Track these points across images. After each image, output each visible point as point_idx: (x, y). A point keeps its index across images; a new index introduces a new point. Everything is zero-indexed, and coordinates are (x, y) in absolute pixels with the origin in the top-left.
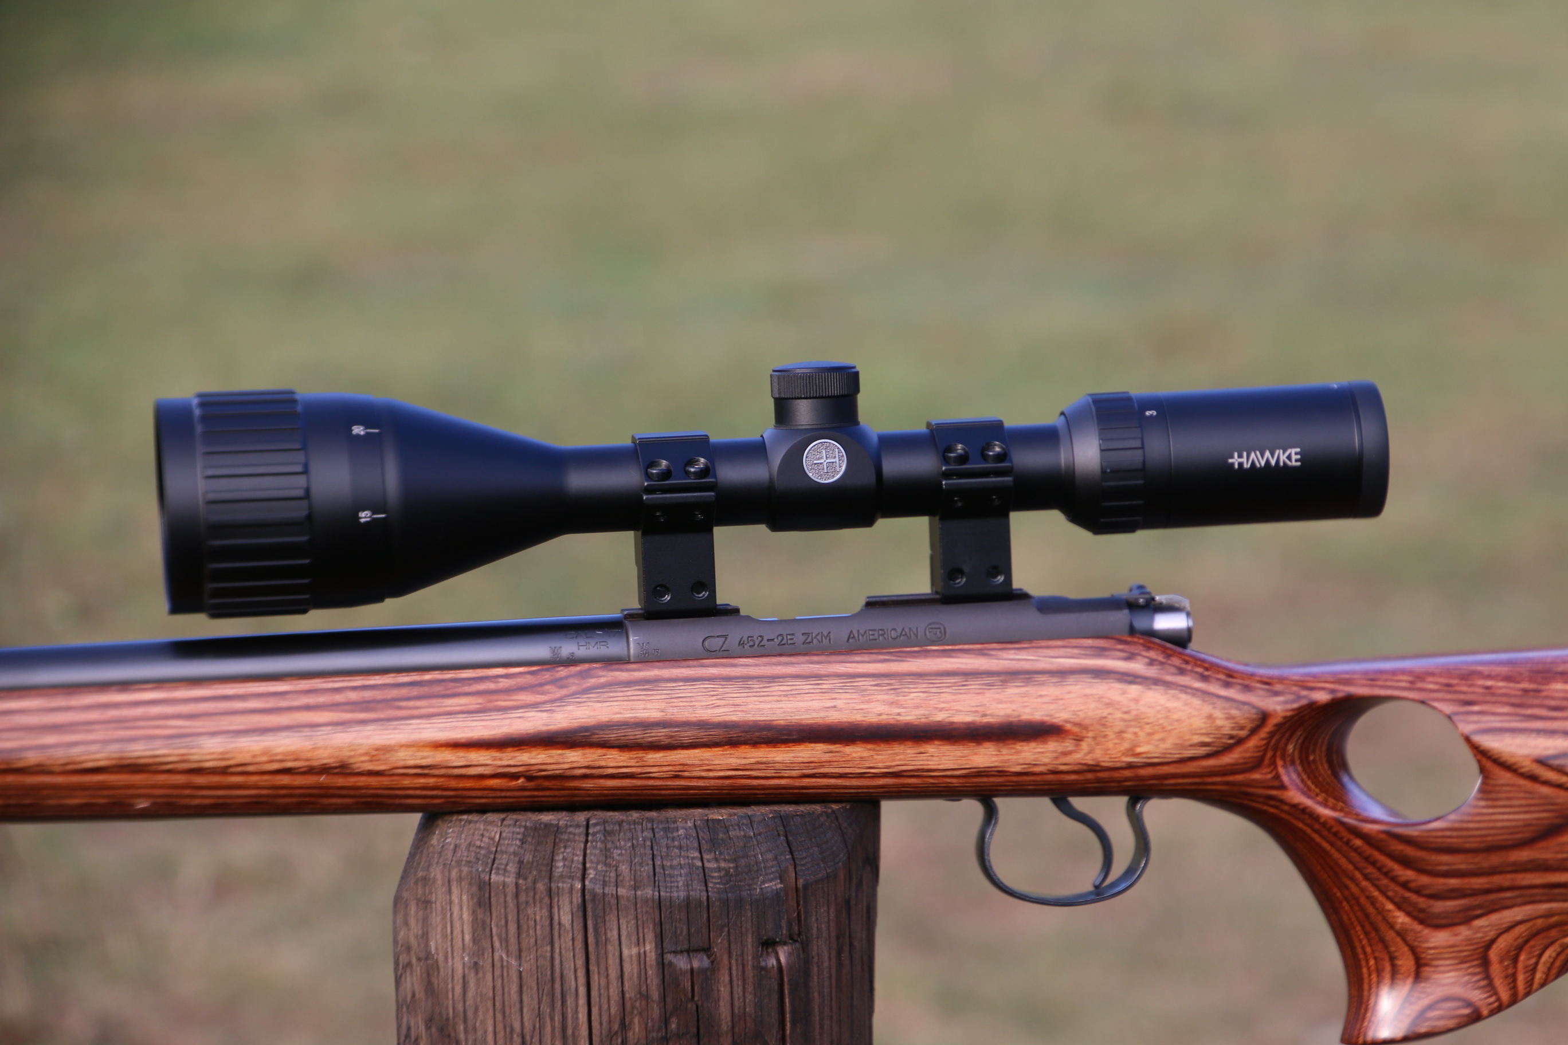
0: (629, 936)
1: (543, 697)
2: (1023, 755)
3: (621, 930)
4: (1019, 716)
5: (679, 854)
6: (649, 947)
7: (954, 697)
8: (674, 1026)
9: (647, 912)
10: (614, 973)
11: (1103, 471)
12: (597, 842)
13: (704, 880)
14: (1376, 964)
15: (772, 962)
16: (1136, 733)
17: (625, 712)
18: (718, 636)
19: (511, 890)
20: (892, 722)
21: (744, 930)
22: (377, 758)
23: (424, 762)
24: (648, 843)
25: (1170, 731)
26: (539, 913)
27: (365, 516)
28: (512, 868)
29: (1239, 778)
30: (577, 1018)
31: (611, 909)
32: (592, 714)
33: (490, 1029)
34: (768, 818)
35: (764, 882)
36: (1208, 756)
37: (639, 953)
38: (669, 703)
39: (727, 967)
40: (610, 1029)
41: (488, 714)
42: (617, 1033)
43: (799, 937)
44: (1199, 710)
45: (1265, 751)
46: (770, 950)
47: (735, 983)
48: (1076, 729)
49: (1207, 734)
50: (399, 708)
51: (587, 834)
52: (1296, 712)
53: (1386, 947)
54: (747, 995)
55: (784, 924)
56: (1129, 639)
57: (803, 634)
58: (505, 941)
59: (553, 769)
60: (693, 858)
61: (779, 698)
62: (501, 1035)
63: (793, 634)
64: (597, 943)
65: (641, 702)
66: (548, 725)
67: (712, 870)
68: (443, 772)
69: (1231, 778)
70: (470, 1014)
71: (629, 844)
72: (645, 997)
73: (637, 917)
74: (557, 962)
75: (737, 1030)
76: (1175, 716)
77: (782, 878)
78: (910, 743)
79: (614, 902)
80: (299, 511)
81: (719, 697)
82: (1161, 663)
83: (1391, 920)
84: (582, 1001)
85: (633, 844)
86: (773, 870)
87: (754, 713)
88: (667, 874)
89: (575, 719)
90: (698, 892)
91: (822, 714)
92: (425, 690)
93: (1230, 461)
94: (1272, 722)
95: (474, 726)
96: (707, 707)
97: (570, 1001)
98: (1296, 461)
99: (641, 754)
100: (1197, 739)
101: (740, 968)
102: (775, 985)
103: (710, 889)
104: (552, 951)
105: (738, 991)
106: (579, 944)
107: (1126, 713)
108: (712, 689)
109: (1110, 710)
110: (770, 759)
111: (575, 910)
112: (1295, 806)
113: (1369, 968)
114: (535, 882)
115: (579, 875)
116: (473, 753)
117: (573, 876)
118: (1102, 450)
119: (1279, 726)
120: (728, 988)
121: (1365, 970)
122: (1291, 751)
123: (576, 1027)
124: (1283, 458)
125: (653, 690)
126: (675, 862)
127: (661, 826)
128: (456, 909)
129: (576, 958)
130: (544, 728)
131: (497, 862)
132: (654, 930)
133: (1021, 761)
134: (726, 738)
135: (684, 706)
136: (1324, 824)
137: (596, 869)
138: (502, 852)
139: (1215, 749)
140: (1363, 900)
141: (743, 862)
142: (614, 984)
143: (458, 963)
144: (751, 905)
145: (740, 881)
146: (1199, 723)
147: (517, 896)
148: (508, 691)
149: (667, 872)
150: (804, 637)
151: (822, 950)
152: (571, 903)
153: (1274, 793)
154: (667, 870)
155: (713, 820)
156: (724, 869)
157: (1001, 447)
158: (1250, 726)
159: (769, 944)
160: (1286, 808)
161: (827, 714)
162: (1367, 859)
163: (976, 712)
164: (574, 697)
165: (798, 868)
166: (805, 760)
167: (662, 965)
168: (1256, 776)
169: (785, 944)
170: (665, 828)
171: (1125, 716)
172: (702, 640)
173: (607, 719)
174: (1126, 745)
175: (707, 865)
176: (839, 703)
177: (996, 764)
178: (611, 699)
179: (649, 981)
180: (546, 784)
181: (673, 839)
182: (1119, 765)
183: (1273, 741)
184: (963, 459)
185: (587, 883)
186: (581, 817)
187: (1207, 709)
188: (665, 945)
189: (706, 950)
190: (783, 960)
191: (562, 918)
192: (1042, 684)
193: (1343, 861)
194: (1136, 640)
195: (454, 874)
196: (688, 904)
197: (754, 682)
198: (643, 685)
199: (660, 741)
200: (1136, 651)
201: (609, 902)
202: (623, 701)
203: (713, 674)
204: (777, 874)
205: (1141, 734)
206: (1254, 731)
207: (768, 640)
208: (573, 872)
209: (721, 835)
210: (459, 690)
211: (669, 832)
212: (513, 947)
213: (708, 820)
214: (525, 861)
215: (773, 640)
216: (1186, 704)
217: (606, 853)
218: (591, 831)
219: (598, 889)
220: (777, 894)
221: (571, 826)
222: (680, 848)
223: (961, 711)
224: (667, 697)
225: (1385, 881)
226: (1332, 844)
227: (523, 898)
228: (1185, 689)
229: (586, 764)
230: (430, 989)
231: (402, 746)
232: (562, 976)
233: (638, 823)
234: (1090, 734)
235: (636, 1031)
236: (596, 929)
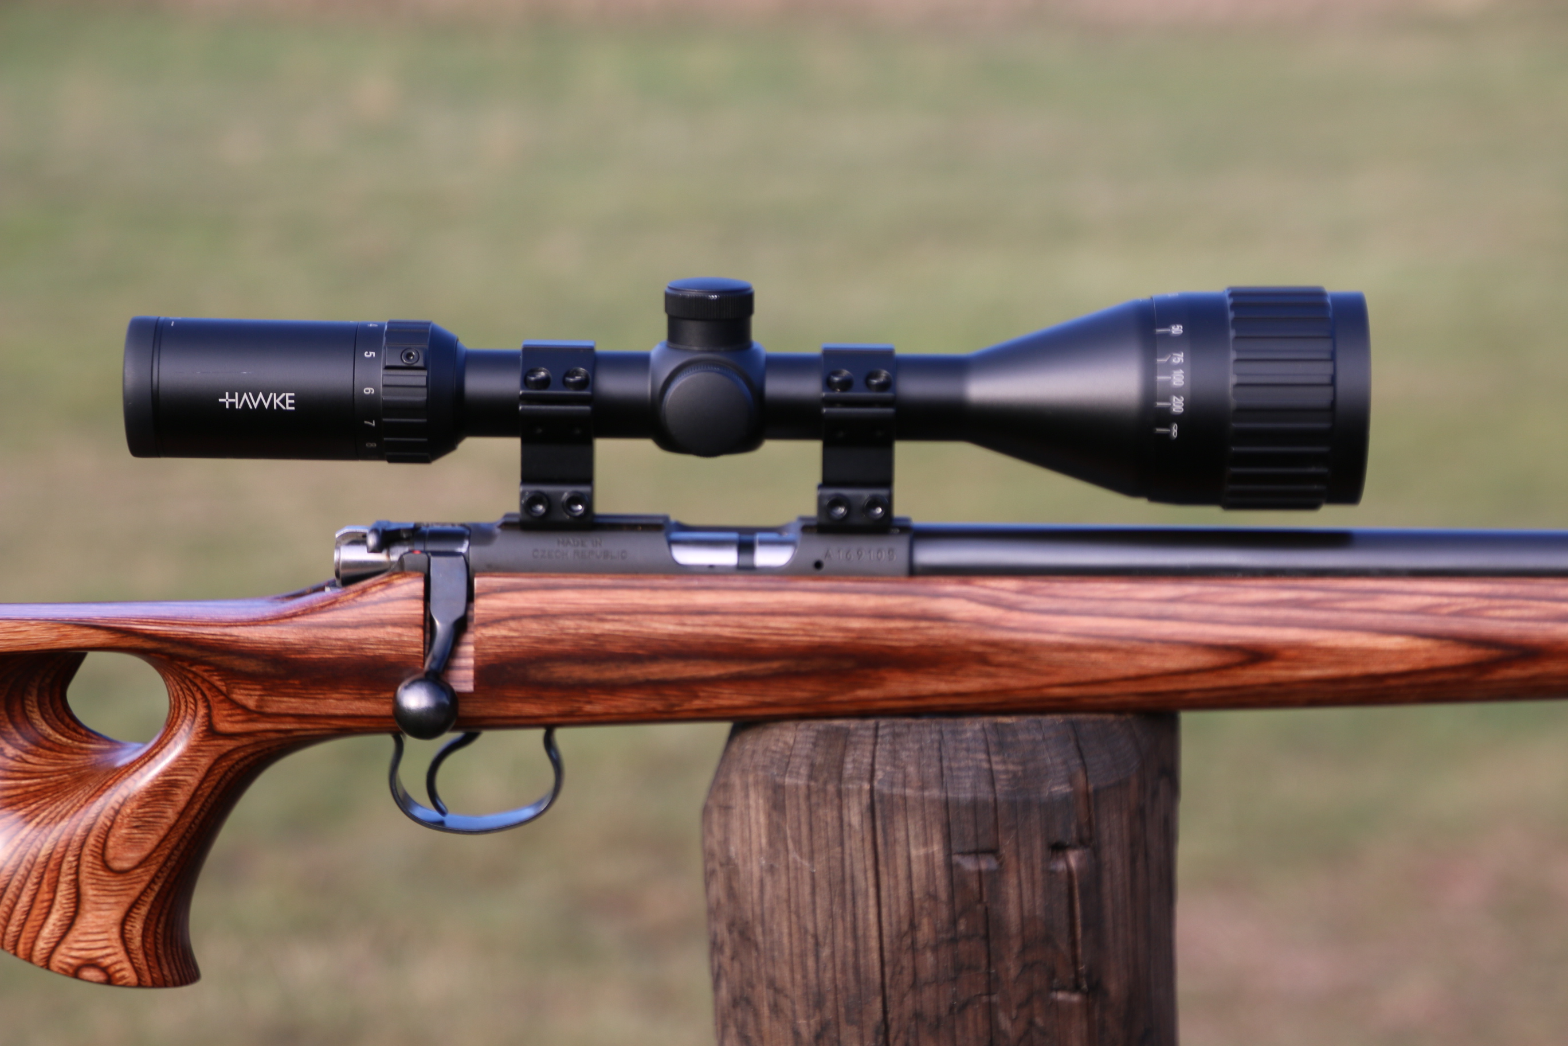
0: (916, 836)
3: (909, 830)
5: (966, 756)
6: (937, 848)
8: (961, 928)
9: (934, 813)
10: (902, 874)
12: (885, 743)
13: (991, 782)
15: (1062, 866)
19: (802, 792)
21: (1032, 832)
24: (936, 745)
26: (829, 814)
28: (804, 771)
30: (868, 919)
31: (899, 809)
33: (786, 930)
34: (1059, 723)
35: (1052, 785)
37: (927, 853)
39: (1015, 870)
40: (899, 929)
42: (906, 934)
43: (1088, 841)
46: (1060, 854)
47: (1023, 886)
51: (876, 736)
54: (1036, 897)
55: (1073, 827)
58: (797, 842)
60: (981, 761)
62: (795, 936)
64: (886, 844)
67: (998, 772)
70: (767, 917)
71: (917, 746)
72: (933, 897)
73: (925, 818)
74: (847, 863)
75: (1026, 932)
77: (1071, 780)
79: (901, 802)
84: (872, 902)
85: (921, 746)
86: (1062, 774)
88: (955, 776)
90: (984, 793)
97: (860, 902)
101: (1029, 870)
102: (1064, 888)
103: (997, 791)
104: (843, 852)
105: (1027, 894)
106: (868, 846)
111: (864, 811)
114: (825, 783)
115: (867, 775)
117: (862, 777)
120: (1017, 891)
123: (866, 928)
126: (963, 764)
127: (949, 731)
128: (753, 813)
129: (866, 859)
131: (791, 765)
132: (941, 831)
137: (884, 771)
138: (796, 756)
141: (1031, 766)
142: (903, 884)
143: (755, 867)
144: (1039, 808)
145: (1028, 784)
147: (808, 797)
149: (954, 774)
151: (1114, 856)
152: (860, 804)
154: (954, 772)
155: (1002, 726)
156: (1012, 771)
159: (1058, 848)
165: (1089, 773)
167: (950, 866)
169: (1073, 847)
170: (954, 730)
175: (994, 767)
179: (937, 881)
181: (961, 741)
185: (876, 784)
186: (871, 722)
188: (953, 846)
189: (994, 851)
190: (1073, 864)
191: (852, 819)
195: (751, 779)
196: (975, 806)
201: (897, 803)
204: (1066, 778)
208: (863, 774)
209: (1009, 739)
211: (957, 734)
212: (806, 849)
213: (996, 726)
214: (817, 763)
217: (894, 754)
218: (880, 733)
219: (886, 790)
220: (1065, 799)
221: (861, 729)
222: (968, 750)
227: (814, 799)
230: (732, 894)
232: (852, 877)
233: (927, 726)
235: (925, 932)
236: (884, 831)
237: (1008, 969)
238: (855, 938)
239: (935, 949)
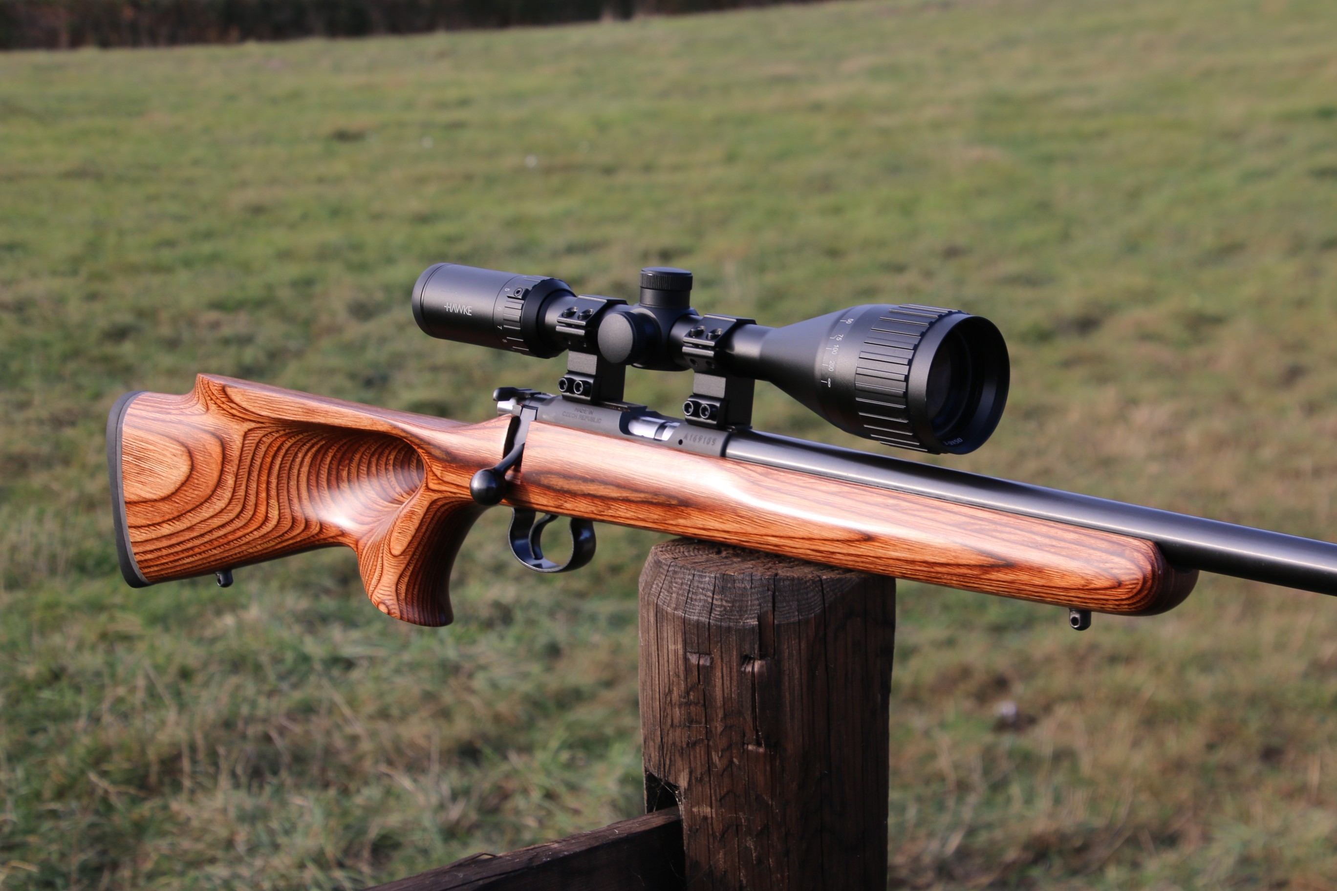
0: (671, 637)
3: (669, 633)
5: (702, 592)
6: (680, 646)
8: (692, 697)
9: (679, 626)
10: (666, 657)
12: (669, 577)
13: (710, 612)
15: (749, 669)
21: (731, 647)
24: (689, 583)
30: (656, 680)
31: (665, 619)
34: (766, 579)
35: (747, 618)
37: (676, 650)
39: (720, 667)
40: (666, 691)
42: (668, 694)
46: (749, 662)
47: (725, 678)
51: (667, 570)
54: (733, 687)
55: (757, 647)
60: (708, 597)
64: (661, 639)
67: (717, 606)
71: (681, 582)
72: (678, 675)
73: (675, 627)
75: (726, 706)
77: (761, 617)
84: (657, 671)
86: (756, 611)
88: (692, 604)
90: (704, 619)
97: (653, 669)
101: (729, 670)
102: (749, 683)
103: (711, 618)
104: (649, 638)
105: (727, 683)
106: (655, 637)
111: (654, 616)
120: (721, 681)
123: (655, 685)
126: (698, 597)
127: (698, 573)
132: (682, 637)
137: (664, 594)
141: (738, 604)
142: (666, 664)
144: (735, 631)
145: (732, 615)
151: (793, 667)
152: (653, 611)
154: (693, 601)
155: (727, 575)
156: (724, 606)
159: (746, 659)
165: (776, 613)
167: (685, 659)
169: (757, 659)
170: (700, 574)
175: (715, 602)
179: (679, 666)
181: (702, 583)
185: (659, 601)
188: (686, 647)
189: (708, 654)
190: (756, 669)
191: (651, 619)
196: (698, 624)
201: (665, 616)
204: (757, 615)
208: (656, 593)
209: (729, 585)
211: (701, 577)
213: (724, 574)
217: (671, 584)
220: (753, 628)
221: (667, 565)
222: (703, 589)
232: (651, 654)
233: (688, 569)
235: (675, 694)
236: (660, 630)
237: (716, 727)
238: (652, 688)
239: (680, 707)
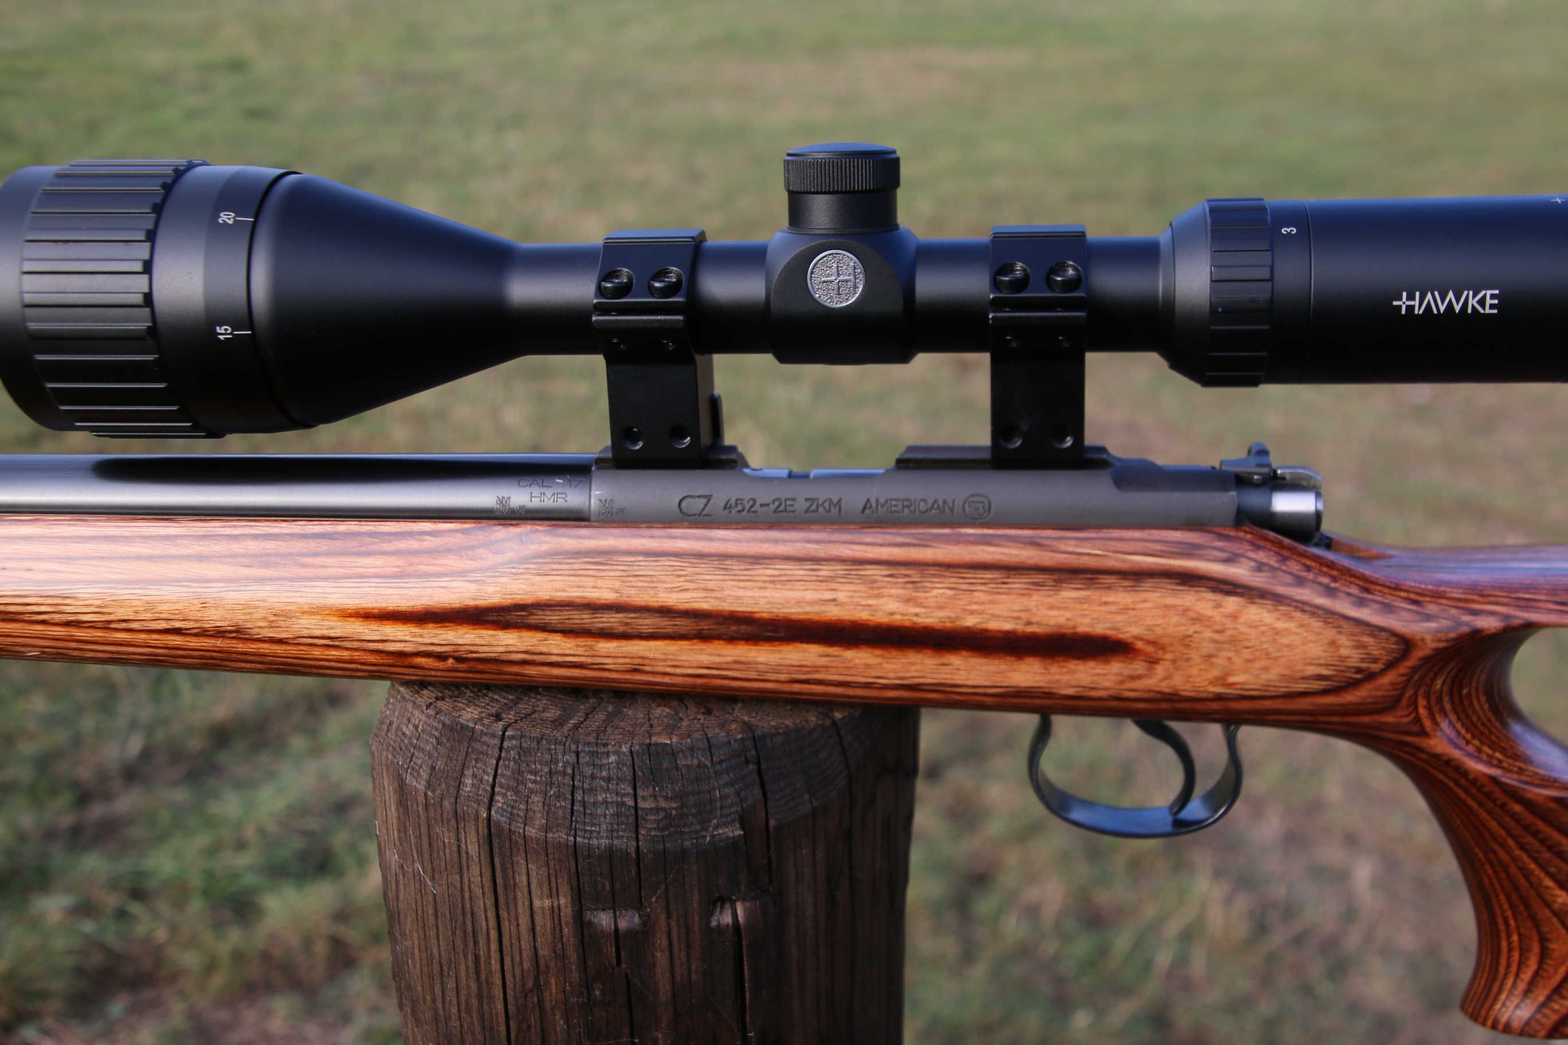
0: (540, 885)
1: (473, 563)
2: (1077, 676)
3: (531, 876)
4: (1075, 627)
5: (605, 787)
6: (564, 901)
7: (990, 598)
8: (597, 993)
9: (560, 860)
10: (524, 923)
11: (1213, 309)
12: (510, 761)
13: (634, 825)
14: (1520, 940)
15: (727, 922)
16: (1229, 659)
17: (570, 590)
18: (699, 497)
19: (422, 799)
20: (908, 624)
21: (687, 886)
22: (278, 625)
23: (332, 633)
24: (569, 771)
25: (1276, 659)
26: (447, 835)
27: (224, 332)
28: (424, 774)
29: (1366, 719)
30: (490, 963)
31: (518, 849)
32: (530, 589)
34: (735, 740)
35: (717, 827)
36: (1325, 692)
37: (552, 906)
38: (625, 582)
39: (664, 927)
40: (524, 985)
41: (407, 581)
42: (531, 990)
44: (1318, 634)
45: (1404, 689)
46: (725, 907)
47: (675, 948)
48: (1150, 649)
49: (1326, 665)
50: (303, 565)
52: (1451, 643)
53: (1537, 926)
54: (692, 961)
55: (743, 878)
56: (1232, 533)
57: (807, 500)
58: (420, 853)
59: (485, 652)
60: (623, 795)
61: (763, 585)
63: (793, 499)
64: (506, 887)
65: (590, 578)
66: (475, 599)
67: (647, 811)
68: (356, 645)
69: (1354, 719)
71: (546, 770)
72: (560, 956)
73: (549, 864)
74: (467, 895)
75: (679, 999)
76: (1285, 641)
77: (744, 821)
78: (929, 652)
79: (521, 842)
80: (139, 323)
81: (688, 578)
82: (1273, 569)
83: (1548, 898)
84: (495, 944)
85: (551, 769)
86: (733, 810)
87: (730, 601)
88: (588, 814)
89: (510, 594)
90: (624, 842)
91: (817, 608)
92: (336, 545)
93: (1395, 303)
94: (1418, 654)
95: (389, 595)
96: (672, 590)
97: (482, 942)
98: (1492, 306)
99: (590, 642)
100: (1312, 670)
101: (683, 929)
102: (730, 950)
103: (641, 837)
104: (462, 882)
105: (680, 955)
106: (488, 881)
107: (1218, 632)
108: (680, 568)
109: (1197, 628)
110: (750, 659)
111: (483, 839)
112: (1437, 757)
113: (1510, 943)
114: (443, 798)
115: (487, 799)
116: (388, 626)
117: (480, 800)
118: (1212, 281)
119: (1426, 660)
120: (667, 954)
121: (1504, 944)
122: (1438, 686)
123: (490, 972)
124: (1473, 302)
125: (606, 564)
126: (600, 798)
127: (587, 749)
128: (387, 797)
129: (486, 896)
130: (472, 603)
132: (570, 882)
133: (1074, 683)
134: (694, 630)
135: (643, 587)
136: (1474, 782)
137: (505, 796)
138: (420, 749)
139: (1335, 684)
140: (1513, 869)
141: (691, 800)
142: (526, 936)
144: (696, 855)
145: (684, 825)
146: (1316, 650)
147: (427, 808)
148: (433, 552)
149: (588, 811)
150: (809, 503)
151: (803, 898)
152: (477, 832)
153: (1410, 739)
154: (588, 809)
155: (656, 744)
156: (664, 809)
157: (1075, 269)
158: (1386, 658)
160: (1424, 756)
161: (824, 608)
162: (1526, 828)
163: (1018, 618)
164: (509, 566)
165: (769, 804)
166: (795, 663)
167: (581, 923)
168: (1389, 719)
169: (745, 897)
170: (594, 752)
171: (1217, 637)
172: (678, 501)
173: (548, 597)
174: (1215, 673)
175: (641, 804)
176: (841, 596)
177: (1041, 684)
178: (554, 573)
179: (565, 940)
180: (480, 667)
181: (601, 767)
182: (1204, 695)
183: (1416, 677)
184: (1022, 284)
185: (493, 812)
187: (1331, 633)
188: (584, 900)
189: (637, 904)
191: (469, 847)
192: (1109, 588)
193: (1493, 825)
194: (1241, 534)
195: (383, 757)
196: (610, 855)
197: (734, 562)
198: (594, 558)
199: (612, 628)
200: (1240, 551)
201: (517, 842)
202: (569, 575)
203: (681, 548)
204: (737, 816)
205: (1237, 660)
206: (1390, 665)
207: (761, 505)
208: (481, 795)
209: (665, 765)
210: (376, 547)
211: (597, 757)
212: (427, 865)
213: (650, 744)
214: (437, 768)
215: (767, 505)
216: (1301, 626)
217: (519, 776)
218: (506, 744)
219: (505, 823)
220: (733, 845)
221: (486, 734)
222: (609, 779)
223: (998, 616)
224: (623, 574)
225: (1546, 855)
226: (1481, 804)
227: (432, 812)
228: (1302, 606)
229: (524, 649)
231: (304, 613)
232: (472, 913)
233: (561, 743)
234: (1168, 656)
235: (553, 990)
236: (504, 870)
238: (478, 980)
239: (566, 1013)
